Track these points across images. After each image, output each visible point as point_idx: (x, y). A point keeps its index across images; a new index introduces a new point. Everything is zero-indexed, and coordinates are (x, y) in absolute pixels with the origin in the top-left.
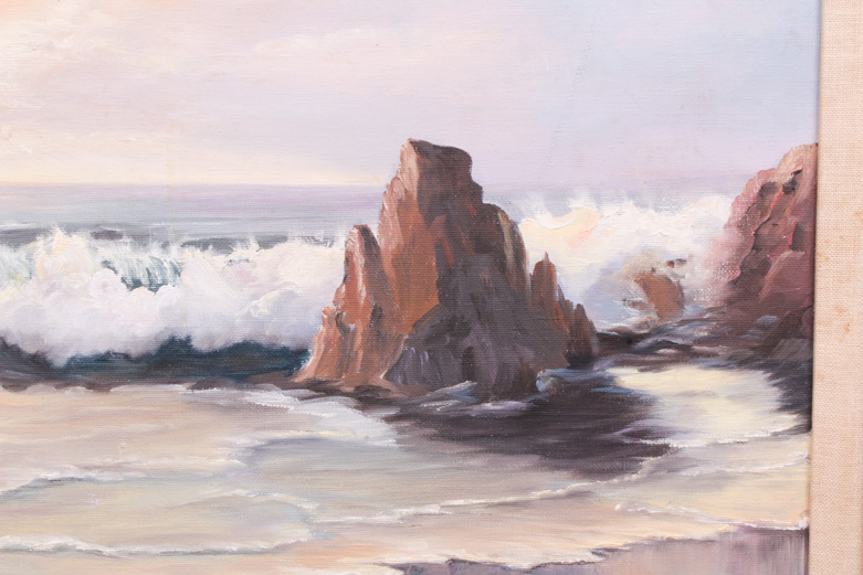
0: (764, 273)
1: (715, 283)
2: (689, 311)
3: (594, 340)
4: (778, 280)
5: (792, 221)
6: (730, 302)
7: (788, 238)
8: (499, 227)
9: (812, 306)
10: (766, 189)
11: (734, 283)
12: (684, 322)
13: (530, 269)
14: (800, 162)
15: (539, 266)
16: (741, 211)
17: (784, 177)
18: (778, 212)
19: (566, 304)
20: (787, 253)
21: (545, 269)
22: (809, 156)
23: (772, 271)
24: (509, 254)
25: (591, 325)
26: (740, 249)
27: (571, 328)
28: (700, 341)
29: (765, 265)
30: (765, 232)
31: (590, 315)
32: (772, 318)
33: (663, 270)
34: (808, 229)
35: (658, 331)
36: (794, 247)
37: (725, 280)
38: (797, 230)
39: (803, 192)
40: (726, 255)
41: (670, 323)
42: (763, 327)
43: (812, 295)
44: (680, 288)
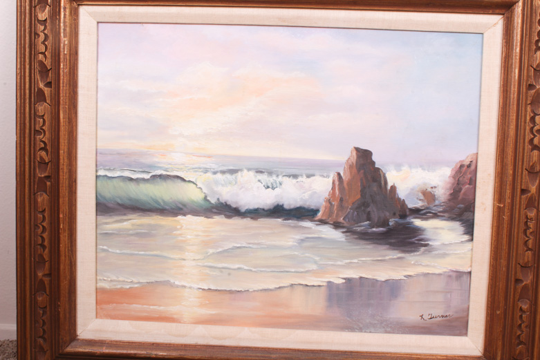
0: (460, 192)
1: (445, 194)
2: (437, 203)
3: (407, 210)
4: (464, 194)
5: (469, 176)
6: (449, 200)
7: (468, 181)
8: (380, 175)
9: (474, 202)
10: (462, 166)
11: (451, 194)
12: (435, 206)
13: (389, 188)
14: (472, 158)
15: (392, 187)
16: (454, 172)
17: (467, 163)
18: (465, 173)
19: (399, 199)
20: (467, 186)
21: (393, 188)
22: (475, 157)
23: (463, 191)
24: (383, 183)
25: (407, 206)
26: (453, 184)
27: (401, 206)
28: (440, 212)
29: (461, 189)
30: (461, 179)
31: (407, 202)
32: (462, 206)
33: (429, 190)
34: (474, 179)
35: (427, 208)
36: (469, 184)
37: (448, 193)
38: (471, 179)
39: (473, 167)
40: (449, 186)
41: (431, 206)
42: (459, 208)
43: (474, 199)
44: (434, 195)
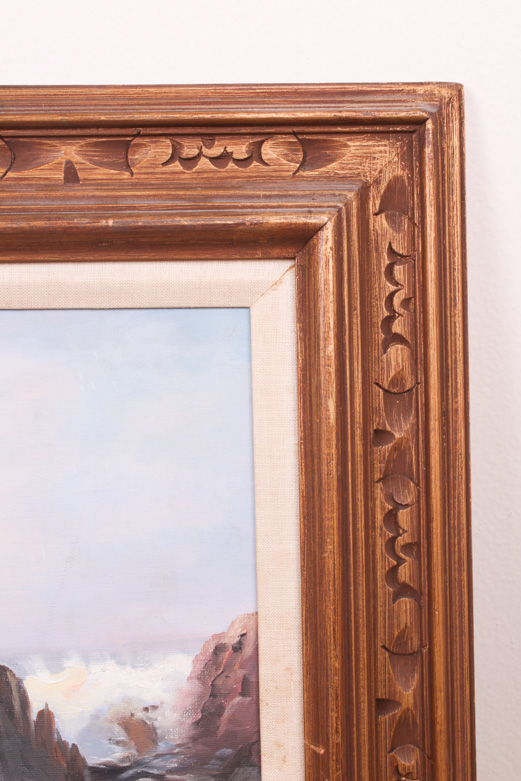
0: (220, 715)
1: (182, 724)
2: (162, 747)
3: (86, 773)
4: (232, 720)
5: (241, 673)
6: (194, 739)
7: (238, 687)
8: (8, 684)
9: (258, 741)
10: (219, 649)
11: (197, 723)
12: (158, 756)
13: (34, 716)
14: (244, 627)
15: (41, 714)
16: (200, 666)
17: (232, 639)
18: (229, 666)
19: (62, 744)
20: (238, 699)
21: (46, 717)
22: (252, 622)
23: (227, 714)
24: (17, 704)
25: (84, 760)
26: (201, 697)
27: (67, 763)
28: (172, 771)
29: (221, 709)
30: (219, 682)
31: (83, 752)
32: (228, 751)
33: (140, 715)
34: (253, 679)
35: (138, 764)
36: (243, 694)
37: (189, 721)
38: (245, 681)
39: (248, 650)
40: (190, 701)
41: (147, 757)
42: (221, 758)
43: (259, 732)
44: (154, 729)
